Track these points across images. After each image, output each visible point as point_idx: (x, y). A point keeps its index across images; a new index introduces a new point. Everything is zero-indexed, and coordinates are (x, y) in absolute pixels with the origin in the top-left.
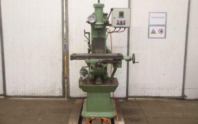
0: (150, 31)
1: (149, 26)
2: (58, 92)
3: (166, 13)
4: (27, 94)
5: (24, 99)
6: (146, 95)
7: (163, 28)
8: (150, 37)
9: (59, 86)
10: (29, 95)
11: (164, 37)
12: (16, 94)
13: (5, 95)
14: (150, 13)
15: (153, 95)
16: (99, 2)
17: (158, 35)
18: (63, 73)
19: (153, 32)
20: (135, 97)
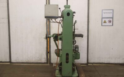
0: (103, 22)
1: (102, 18)
2: (44, 60)
3: (113, 10)
4: (24, 61)
5: (22, 64)
6: (101, 62)
7: (111, 19)
8: (103, 25)
9: (45, 56)
10: (25, 62)
11: (112, 25)
12: (17, 61)
13: (10, 62)
14: (102, 10)
15: (105, 62)
17: (108, 24)
18: (47, 48)
19: (105, 22)
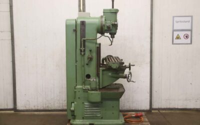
0: (175, 37)
1: (174, 31)
3: (192, 17)
4: (40, 108)
5: (36, 113)
6: (172, 106)
7: (189, 33)
8: (174, 43)
10: (42, 108)
11: (190, 42)
12: (28, 108)
13: (15, 109)
14: (174, 17)
15: (179, 107)
16: (113, 7)
17: (183, 40)
19: (178, 38)
20: (159, 109)
